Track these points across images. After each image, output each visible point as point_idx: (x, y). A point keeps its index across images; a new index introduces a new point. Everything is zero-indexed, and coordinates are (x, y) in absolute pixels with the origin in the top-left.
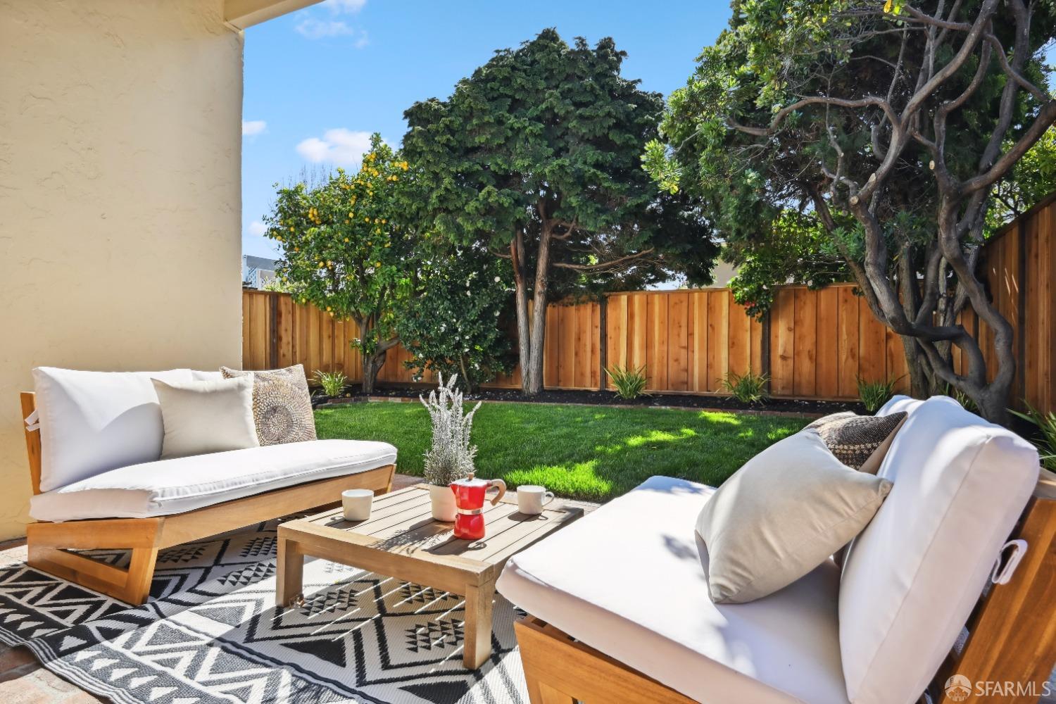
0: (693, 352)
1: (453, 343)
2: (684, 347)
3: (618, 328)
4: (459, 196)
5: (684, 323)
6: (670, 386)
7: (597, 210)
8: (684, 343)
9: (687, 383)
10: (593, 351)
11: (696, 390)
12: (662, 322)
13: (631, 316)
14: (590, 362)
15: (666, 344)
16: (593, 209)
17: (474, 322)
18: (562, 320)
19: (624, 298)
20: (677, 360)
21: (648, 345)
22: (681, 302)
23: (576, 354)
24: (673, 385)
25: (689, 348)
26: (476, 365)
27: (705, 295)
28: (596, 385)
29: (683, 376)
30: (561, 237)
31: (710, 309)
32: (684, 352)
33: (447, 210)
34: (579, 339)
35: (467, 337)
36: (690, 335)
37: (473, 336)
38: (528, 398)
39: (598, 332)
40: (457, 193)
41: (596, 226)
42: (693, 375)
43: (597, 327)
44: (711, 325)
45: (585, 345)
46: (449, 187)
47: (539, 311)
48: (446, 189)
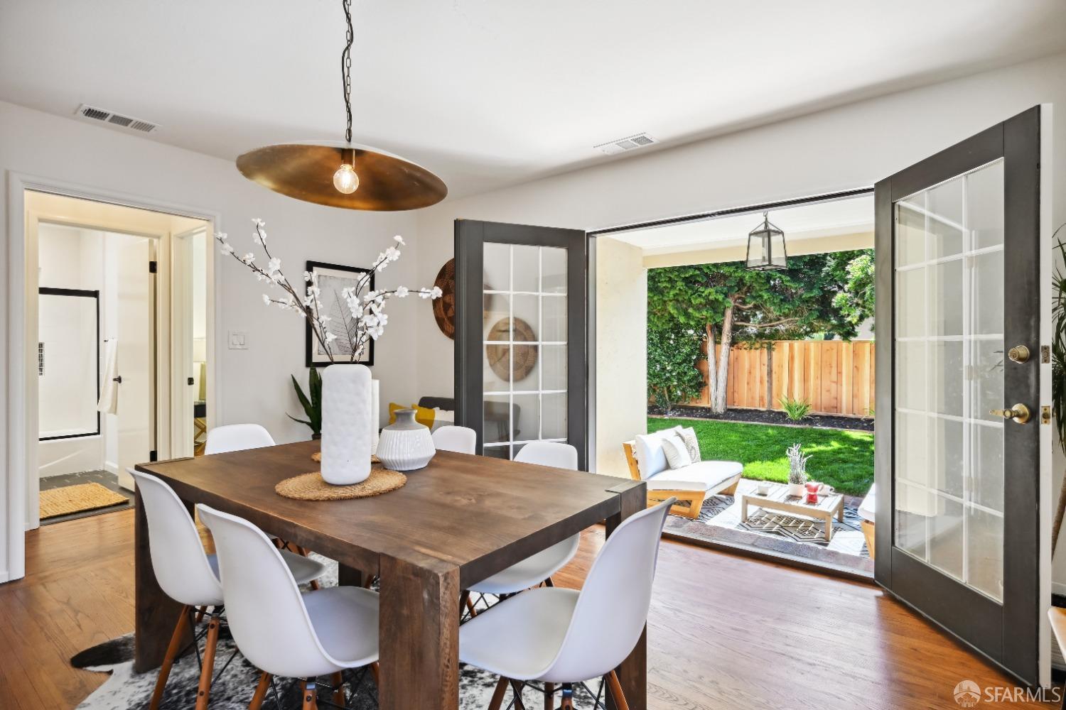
0: (841, 385)
1: (664, 377)
2: (834, 382)
3: (781, 366)
4: (686, 292)
5: (834, 365)
6: (823, 410)
7: (781, 300)
8: (834, 378)
9: (836, 407)
10: (761, 382)
11: (844, 414)
12: (816, 363)
13: (792, 358)
14: (759, 390)
15: (819, 378)
16: (778, 300)
17: (680, 364)
18: (737, 359)
19: (786, 344)
20: (828, 391)
21: (805, 379)
22: (832, 349)
23: (748, 383)
24: (825, 408)
25: (838, 382)
26: (679, 392)
27: (851, 346)
28: (763, 406)
29: (834, 403)
30: (744, 307)
31: (856, 354)
32: (834, 385)
33: (677, 301)
34: (750, 373)
35: (674, 374)
36: (839, 373)
37: (678, 373)
38: (717, 416)
39: (765, 369)
40: (685, 291)
41: (781, 311)
42: (841, 402)
43: (764, 365)
44: (856, 367)
45: (755, 377)
46: (682, 288)
47: (725, 355)
48: (680, 289)
